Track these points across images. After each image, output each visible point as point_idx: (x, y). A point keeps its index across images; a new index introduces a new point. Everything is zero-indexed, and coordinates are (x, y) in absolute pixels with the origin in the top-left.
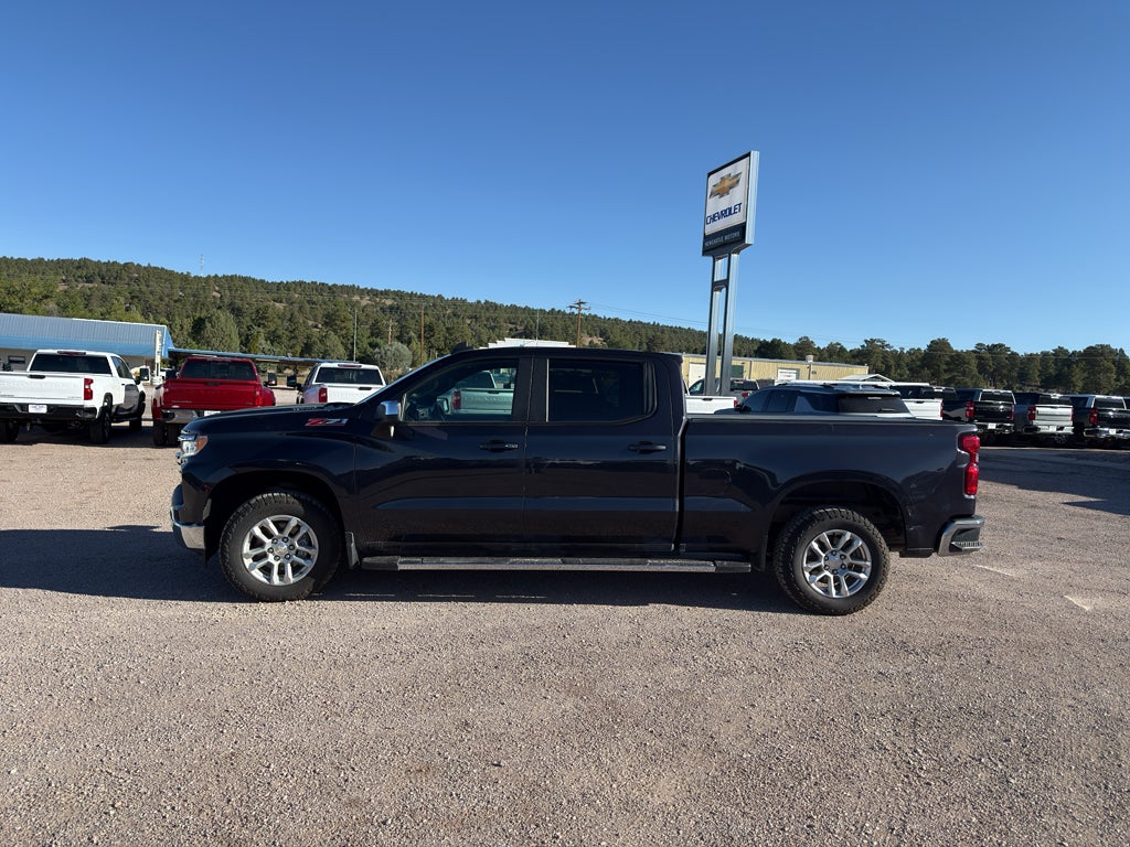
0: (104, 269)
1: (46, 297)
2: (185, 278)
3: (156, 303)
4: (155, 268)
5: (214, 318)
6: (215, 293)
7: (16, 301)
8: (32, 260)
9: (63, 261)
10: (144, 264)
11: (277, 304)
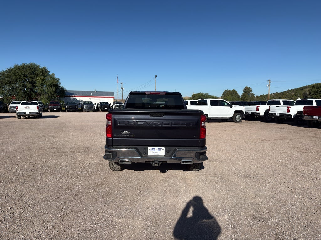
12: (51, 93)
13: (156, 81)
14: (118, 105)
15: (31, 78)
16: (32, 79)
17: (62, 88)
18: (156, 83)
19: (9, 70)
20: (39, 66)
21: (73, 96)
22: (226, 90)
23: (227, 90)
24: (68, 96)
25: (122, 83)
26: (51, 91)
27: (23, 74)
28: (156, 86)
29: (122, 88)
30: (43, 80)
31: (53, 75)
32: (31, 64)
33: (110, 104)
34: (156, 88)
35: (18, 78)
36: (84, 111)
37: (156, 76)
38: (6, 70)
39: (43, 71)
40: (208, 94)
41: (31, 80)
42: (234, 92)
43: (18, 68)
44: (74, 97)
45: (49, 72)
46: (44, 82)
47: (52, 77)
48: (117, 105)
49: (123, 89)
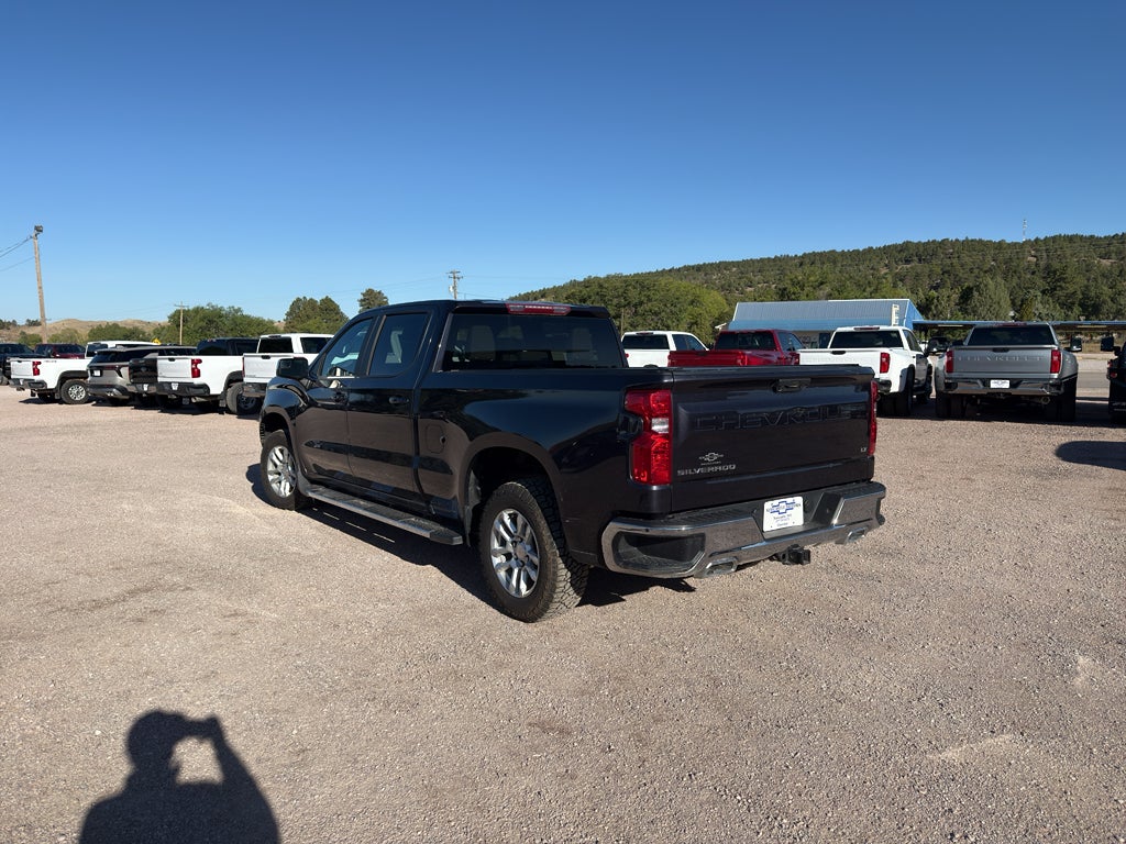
0: (921, 249)
1: (822, 283)
2: (1000, 245)
3: (966, 276)
4: (972, 240)
5: (982, 286)
6: (1030, 258)
7: (798, 290)
8: (864, 250)
9: (889, 246)
10: (962, 238)
11: (1104, 261)
13: (37, 249)
18: (38, 259)
22: (298, 300)
23: (301, 298)
28: (39, 275)
34: (39, 280)
37: (39, 230)
40: (239, 310)
42: (328, 308)
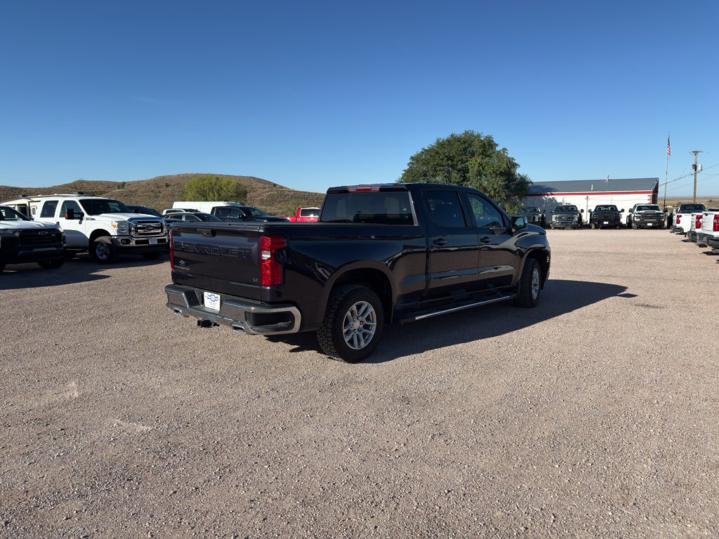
12: (495, 190)
14: (643, 212)
15: (460, 163)
16: (462, 163)
17: (522, 178)
19: (426, 150)
20: (479, 136)
21: (548, 195)
24: (538, 195)
25: (696, 153)
26: (495, 186)
27: (446, 156)
29: (695, 167)
30: (480, 164)
31: (504, 152)
32: (466, 133)
33: (623, 211)
35: (438, 164)
36: (553, 228)
38: (421, 150)
39: (484, 144)
41: (459, 167)
43: (441, 145)
44: (551, 197)
45: (497, 145)
46: (483, 169)
47: (501, 156)
48: (641, 212)
49: (699, 168)
